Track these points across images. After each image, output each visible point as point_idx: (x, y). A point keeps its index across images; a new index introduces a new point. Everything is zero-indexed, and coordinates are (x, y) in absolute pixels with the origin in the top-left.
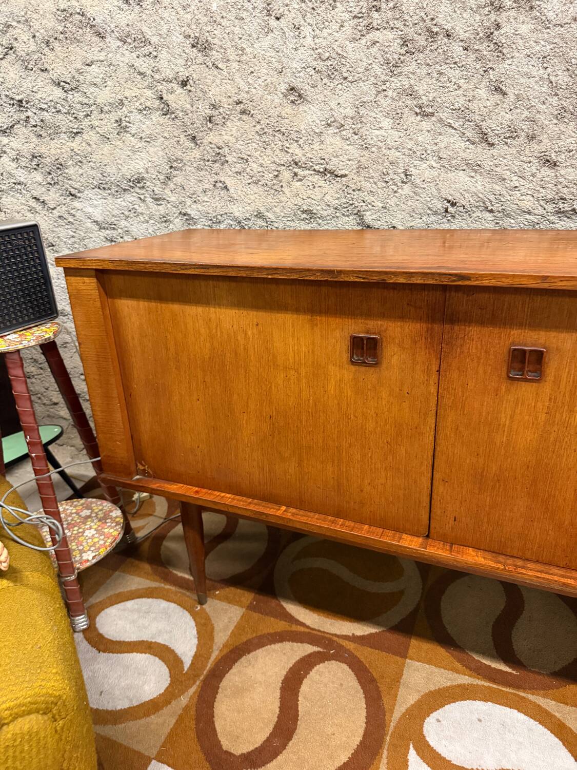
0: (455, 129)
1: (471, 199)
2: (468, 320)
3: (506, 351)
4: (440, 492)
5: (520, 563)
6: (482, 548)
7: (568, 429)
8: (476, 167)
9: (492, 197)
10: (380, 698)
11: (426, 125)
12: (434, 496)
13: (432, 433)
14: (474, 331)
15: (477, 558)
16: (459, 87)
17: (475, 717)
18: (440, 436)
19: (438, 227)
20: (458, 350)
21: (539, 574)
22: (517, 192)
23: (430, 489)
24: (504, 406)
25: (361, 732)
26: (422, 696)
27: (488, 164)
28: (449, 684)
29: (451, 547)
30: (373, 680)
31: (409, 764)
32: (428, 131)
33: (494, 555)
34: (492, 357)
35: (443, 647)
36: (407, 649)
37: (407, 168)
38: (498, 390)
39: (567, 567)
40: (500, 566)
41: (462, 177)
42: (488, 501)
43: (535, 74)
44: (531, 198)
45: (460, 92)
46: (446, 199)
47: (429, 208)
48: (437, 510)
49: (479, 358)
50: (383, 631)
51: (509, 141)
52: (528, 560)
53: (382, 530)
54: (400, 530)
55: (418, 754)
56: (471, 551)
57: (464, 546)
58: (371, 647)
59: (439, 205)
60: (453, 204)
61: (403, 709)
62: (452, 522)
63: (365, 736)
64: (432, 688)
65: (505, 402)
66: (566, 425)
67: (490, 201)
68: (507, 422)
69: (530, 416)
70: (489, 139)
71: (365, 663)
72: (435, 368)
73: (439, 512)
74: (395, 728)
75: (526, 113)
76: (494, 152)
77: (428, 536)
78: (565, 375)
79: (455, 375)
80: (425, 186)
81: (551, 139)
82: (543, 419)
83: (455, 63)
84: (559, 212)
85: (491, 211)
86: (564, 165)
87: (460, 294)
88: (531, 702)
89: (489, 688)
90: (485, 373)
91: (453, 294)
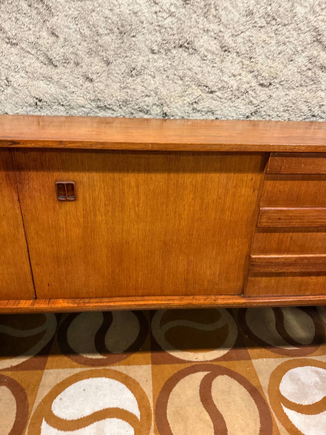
0: (33, 55)
1: (50, 98)
2: (28, 168)
3: (53, 185)
4: (37, 271)
5: (87, 300)
6: (67, 297)
7: (96, 224)
8: (49, 79)
9: (61, 97)
10: (26, 398)
11: (14, 50)
12: (34, 274)
13: (24, 237)
14: (33, 174)
15: (63, 304)
16: (30, 29)
17: (82, 390)
18: (29, 239)
19: (34, 114)
20: (27, 186)
21: (96, 304)
22: (75, 95)
23: (30, 271)
24: (60, 216)
25: (12, 424)
26: (52, 389)
27: (56, 78)
28: (68, 376)
29: (49, 301)
30: (22, 390)
31: (42, 431)
32: (16, 54)
33: (73, 299)
34: (47, 189)
35: (66, 356)
36: (45, 364)
37: (7, 77)
38: (54, 208)
39: (111, 296)
40: (76, 305)
41: (42, 84)
42: (64, 271)
43: (72, 27)
44: (83, 99)
45: (31, 32)
46: (34, 97)
47: (26, 102)
48: (37, 282)
49: (40, 190)
50: (31, 358)
51: (65, 65)
52: (91, 298)
53: (7, 301)
54: (18, 298)
55: (47, 423)
56: (61, 301)
57: (57, 298)
58: (22, 370)
59: (32, 101)
60: (40, 101)
61: (40, 400)
62: (47, 287)
63: (14, 426)
64: (59, 381)
65: (60, 214)
66: (94, 222)
67: (61, 99)
68: (64, 225)
69: (75, 220)
70: (54, 63)
71: (18, 381)
72: (16, 198)
73: (39, 283)
74: (34, 413)
75: (71, 49)
76: (58, 70)
77: (36, 298)
78: (87, 196)
79: (28, 201)
80: (21, 88)
81: (87, 66)
82: (82, 221)
83: (25, 14)
84: (98, 107)
85: (63, 105)
86: (96, 81)
87: (20, 153)
88: (112, 370)
89: (91, 370)
90: (45, 198)
91: (16, 153)
